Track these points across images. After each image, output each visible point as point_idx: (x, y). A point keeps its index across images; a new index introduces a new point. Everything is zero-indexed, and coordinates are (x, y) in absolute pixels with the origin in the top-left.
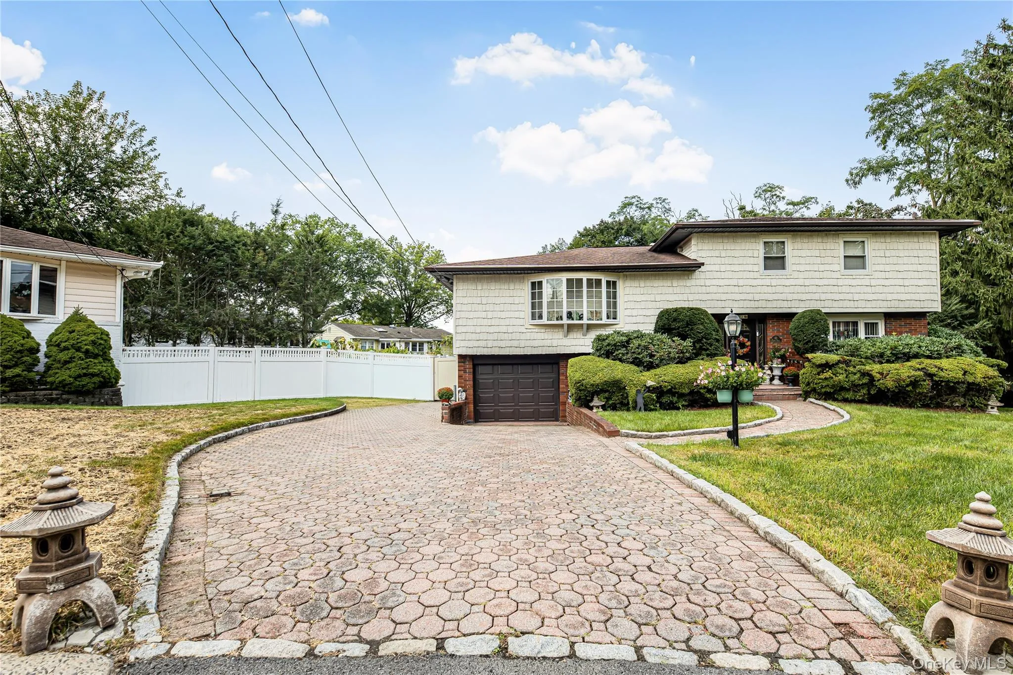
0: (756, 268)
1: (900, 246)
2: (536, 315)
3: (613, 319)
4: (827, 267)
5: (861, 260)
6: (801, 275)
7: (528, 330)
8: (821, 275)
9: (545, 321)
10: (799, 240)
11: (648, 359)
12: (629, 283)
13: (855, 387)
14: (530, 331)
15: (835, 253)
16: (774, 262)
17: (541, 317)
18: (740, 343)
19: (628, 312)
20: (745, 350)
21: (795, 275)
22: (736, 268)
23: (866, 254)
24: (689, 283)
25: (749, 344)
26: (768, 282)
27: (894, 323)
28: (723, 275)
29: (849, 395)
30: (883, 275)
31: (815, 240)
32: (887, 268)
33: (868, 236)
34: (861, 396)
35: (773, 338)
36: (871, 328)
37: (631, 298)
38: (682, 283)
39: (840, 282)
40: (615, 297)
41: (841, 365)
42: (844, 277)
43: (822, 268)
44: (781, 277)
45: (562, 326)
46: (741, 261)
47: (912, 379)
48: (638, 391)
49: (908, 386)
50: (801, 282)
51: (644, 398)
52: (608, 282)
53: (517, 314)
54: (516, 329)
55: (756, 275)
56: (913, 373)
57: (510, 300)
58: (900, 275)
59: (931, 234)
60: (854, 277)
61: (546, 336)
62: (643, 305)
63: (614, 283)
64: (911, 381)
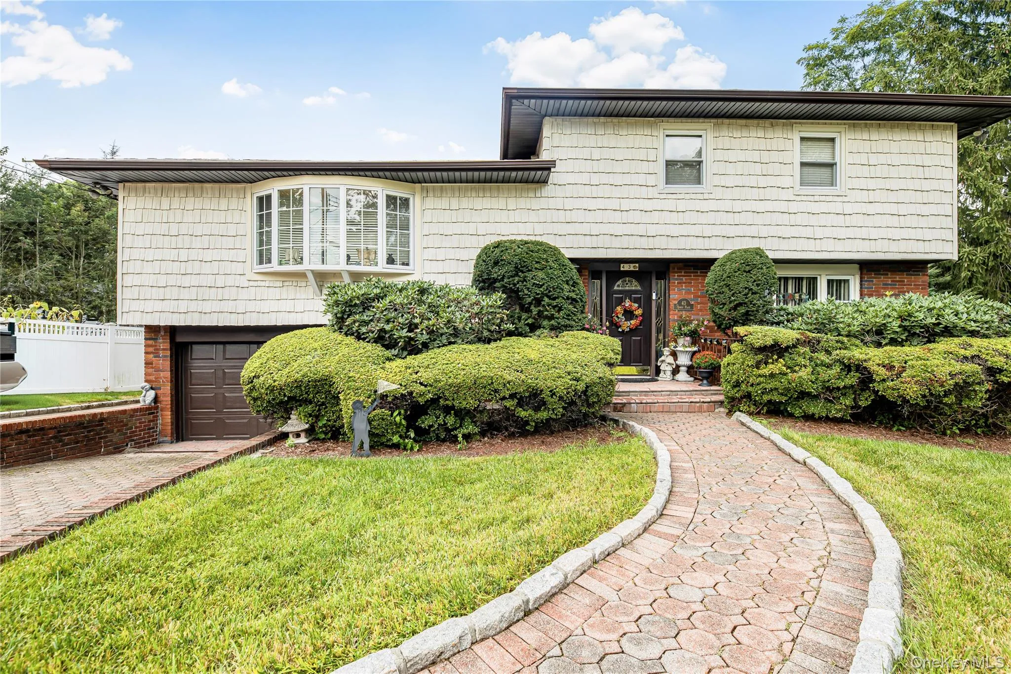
0: (651, 181)
1: (894, 147)
2: (263, 257)
3: (403, 264)
4: (771, 181)
5: (826, 171)
6: (728, 194)
7: (252, 283)
8: (762, 193)
9: (275, 266)
10: (725, 132)
11: (404, 333)
12: (431, 202)
13: (829, 392)
14: (255, 284)
15: (786, 157)
16: (681, 170)
17: (269, 261)
18: (625, 311)
19: (430, 254)
20: (633, 322)
21: (718, 193)
22: (618, 180)
23: (837, 160)
24: (535, 203)
25: (639, 312)
26: (670, 204)
27: (877, 281)
28: (596, 191)
29: (817, 408)
30: (864, 196)
31: (753, 133)
32: (872, 184)
33: (841, 128)
34: (840, 410)
35: (680, 303)
36: (837, 288)
37: (434, 229)
38: (523, 202)
39: (793, 206)
40: (405, 226)
42: (799, 198)
43: (763, 181)
44: (693, 196)
45: (302, 275)
46: (625, 166)
48: (357, 406)
50: (727, 205)
51: (370, 420)
52: (391, 200)
53: (231, 255)
54: (230, 281)
55: (652, 193)
56: (959, 366)
57: (222, 229)
58: (892, 197)
59: (945, 128)
60: (817, 199)
61: (275, 293)
62: (455, 241)
63: (405, 203)
64: (957, 384)
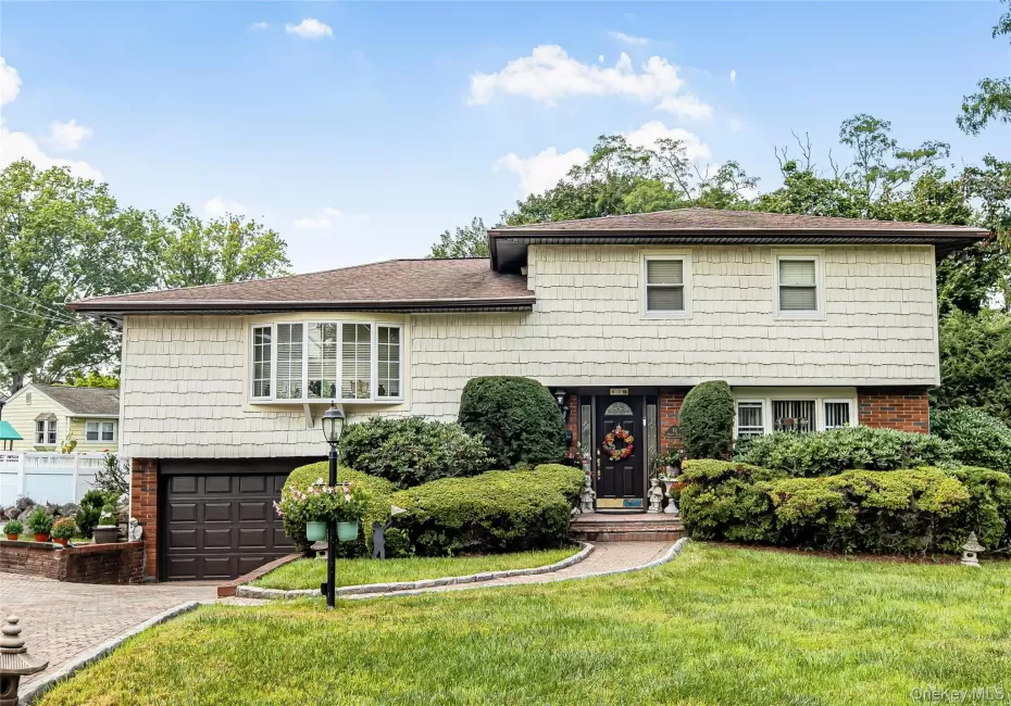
0: (633, 307)
1: (872, 270)
2: (261, 389)
3: (393, 394)
4: (751, 306)
5: (808, 294)
6: (708, 320)
7: (248, 415)
8: (742, 319)
9: (273, 398)
10: (704, 258)
11: (406, 468)
12: (420, 331)
13: (752, 518)
14: (250, 415)
15: (764, 281)
16: (664, 296)
17: (267, 393)
18: (616, 438)
19: (418, 383)
20: (624, 451)
21: (698, 319)
22: (601, 306)
23: (817, 284)
24: (522, 331)
25: (630, 440)
26: (652, 332)
28: (579, 318)
29: (744, 533)
30: (843, 320)
31: (732, 259)
32: (851, 308)
33: (818, 252)
34: (762, 534)
35: (669, 429)
36: (836, 413)
37: (424, 358)
38: (509, 331)
39: (773, 332)
40: (395, 356)
41: (732, 480)
42: (778, 324)
43: (743, 307)
44: (674, 323)
45: (300, 407)
46: (607, 294)
47: (824, 504)
48: (376, 525)
49: (818, 516)
50: (706, 331)
51: (385, 537)
52: (382, 331)
53: (228, 386)
54: (227, 412)
55: (635, 319)
56: (829, 494)
57: (219, 361)
58: (873, 321)
59: (923, 250)
60: (796, 324)
61: (269, 425)
62: (442, 371)
63: (395, 332)
64: (821, 508)
